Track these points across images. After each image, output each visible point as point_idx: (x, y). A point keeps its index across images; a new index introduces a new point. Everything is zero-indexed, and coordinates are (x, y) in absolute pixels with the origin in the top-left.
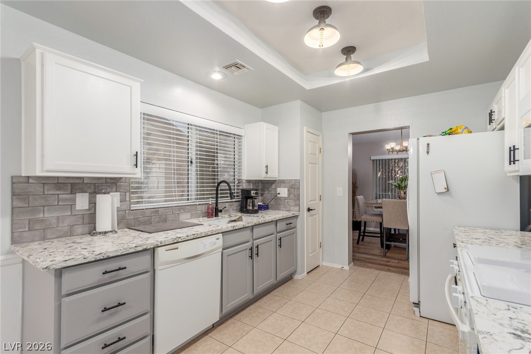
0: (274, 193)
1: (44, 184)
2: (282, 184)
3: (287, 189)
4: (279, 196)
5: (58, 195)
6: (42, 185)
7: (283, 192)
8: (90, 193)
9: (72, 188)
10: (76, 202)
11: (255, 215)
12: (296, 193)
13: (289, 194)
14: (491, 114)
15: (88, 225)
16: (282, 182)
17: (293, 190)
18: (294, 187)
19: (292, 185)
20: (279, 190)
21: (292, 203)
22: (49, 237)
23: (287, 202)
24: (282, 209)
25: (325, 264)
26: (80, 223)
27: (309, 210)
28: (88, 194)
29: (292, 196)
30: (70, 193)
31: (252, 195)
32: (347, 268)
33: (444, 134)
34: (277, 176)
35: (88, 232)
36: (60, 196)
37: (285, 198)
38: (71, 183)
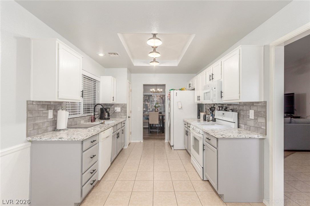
0: (113, 110)
1: (38, 105)
2: (117, 106)
3: (120, 108)
4: (116, 111)
5: (43, 110)
6: (37, 105)
7: (118, 109)
8: (53, 110)
9: (47, 107)
10: (48, 114)
11: (109, 120)
12: (125, 110)
13: (121, 110)
14: (190, 84)
15: (52, 127)
16: (117, 105)
17: (123, 108)
18: (124, 107)
19: (123, 106)
20: (116, 108)
21: (123, 114)
22: (39, 133)
23: (120, 114)
24: (117, 117)
25: (132, 141)
26: (49, 125)
27: (129, 117)
28: (52, 110)
29: (123, 111)
30: (46, 110)
31: (108, 111)
32: (142, 141)
33: (180, 90)
34: (115, 102)
35: (52, 130)
36: (43, 111)
37: (119, 112)
38: (47, 105)
